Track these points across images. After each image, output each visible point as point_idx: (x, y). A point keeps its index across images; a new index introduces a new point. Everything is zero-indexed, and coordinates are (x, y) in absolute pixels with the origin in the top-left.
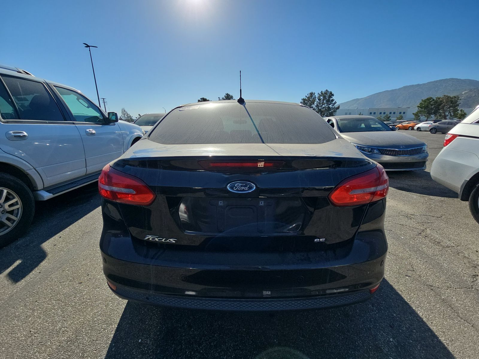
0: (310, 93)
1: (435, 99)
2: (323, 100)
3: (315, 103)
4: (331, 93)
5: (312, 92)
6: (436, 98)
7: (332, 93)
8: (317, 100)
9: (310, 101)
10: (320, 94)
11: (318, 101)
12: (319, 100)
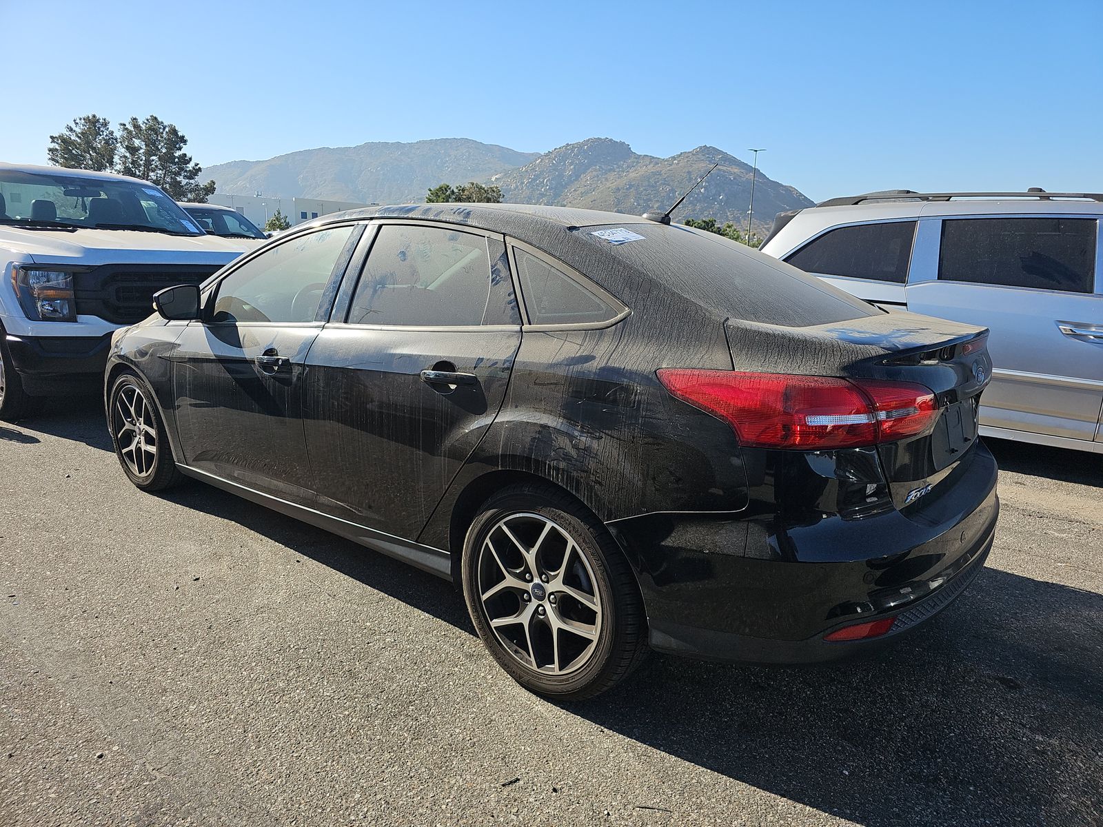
0: (87, 120)
1: (456, 190)
2: (149, 153)
3: (116, 159)
4: (174, 131)
5: (94, 116)
6: (457, 188)
7: (180, 134)
8: (121, 150)
9: (94, 149)
10: (130, 128)
11: (128, 155)
12: (133, 150)
